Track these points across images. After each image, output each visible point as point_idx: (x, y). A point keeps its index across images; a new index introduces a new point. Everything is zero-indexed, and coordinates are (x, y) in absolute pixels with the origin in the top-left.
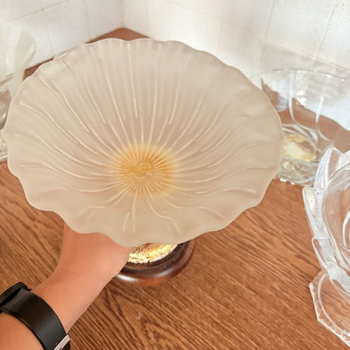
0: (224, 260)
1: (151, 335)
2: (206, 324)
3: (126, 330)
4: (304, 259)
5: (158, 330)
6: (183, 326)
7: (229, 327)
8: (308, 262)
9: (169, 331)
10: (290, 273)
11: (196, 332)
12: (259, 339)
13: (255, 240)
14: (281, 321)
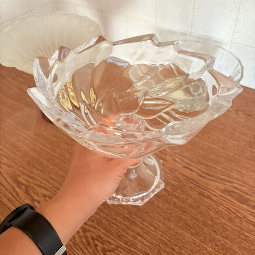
2: (119, 219)
4: (188, 168)
6: (103, 222)
7: (135, 219)
8: (191, 170)
11: (112, 225)
12: (156, 225)
14: (172, 211)
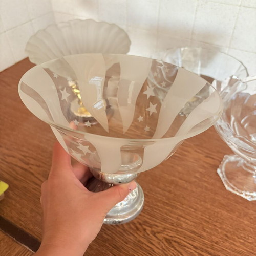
2: (159, 205)
4: (210, 157)
11: (155, 210)
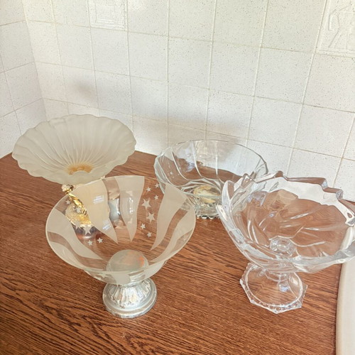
0: (176, 281)
1: (136, 345)
3: (116, 348)
4: (231, 266)
5: (140, 340)
6: (158, 332)
8: (236, 268)
9: (149, 339)
10: (225, 278)
12: (215, 326)
13: (195, 262)
14: (227, 310)
